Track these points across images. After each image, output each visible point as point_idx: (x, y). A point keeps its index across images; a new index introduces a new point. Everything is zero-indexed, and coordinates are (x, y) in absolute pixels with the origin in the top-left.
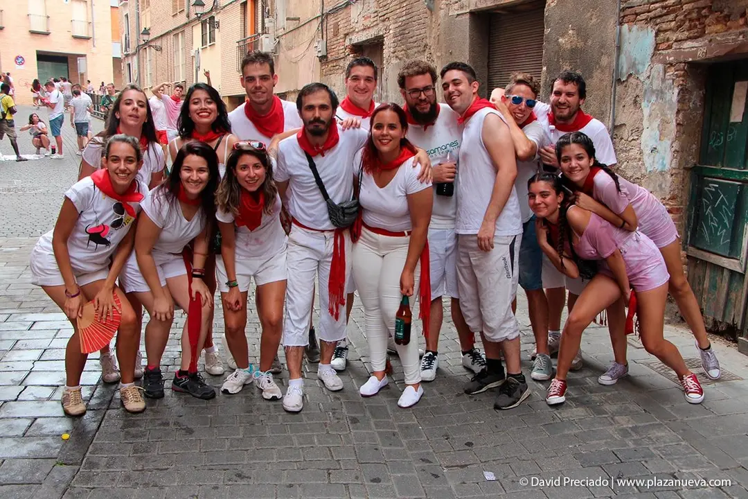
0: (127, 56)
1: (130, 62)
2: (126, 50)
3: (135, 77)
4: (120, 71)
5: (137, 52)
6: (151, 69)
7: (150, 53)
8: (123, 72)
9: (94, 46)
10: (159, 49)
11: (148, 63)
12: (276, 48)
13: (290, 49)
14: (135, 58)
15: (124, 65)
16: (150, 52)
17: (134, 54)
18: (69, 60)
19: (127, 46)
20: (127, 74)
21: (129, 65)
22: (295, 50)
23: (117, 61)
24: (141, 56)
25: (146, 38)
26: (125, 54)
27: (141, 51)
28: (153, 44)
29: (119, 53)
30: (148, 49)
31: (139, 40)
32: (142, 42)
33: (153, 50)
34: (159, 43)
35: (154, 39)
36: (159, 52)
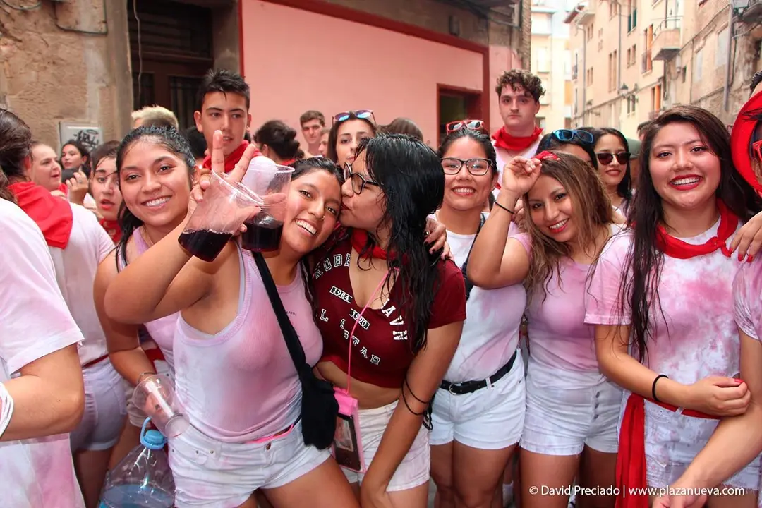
0: (576, 118)
2: (575, 114)
5: (583, 116)
10: (598, 114)
14: (581, 120)
19: (576, 111)
25: (589, 107)
26: (574, 116)
27: (585, 115)
28: (594, 111)
29: (570, 115)
30: (590, 114)
31: (584, 107)
32: (586, 109)
33: (594, 115)
34: (598, 110)
35: (595, 108)
36: (598, 117)
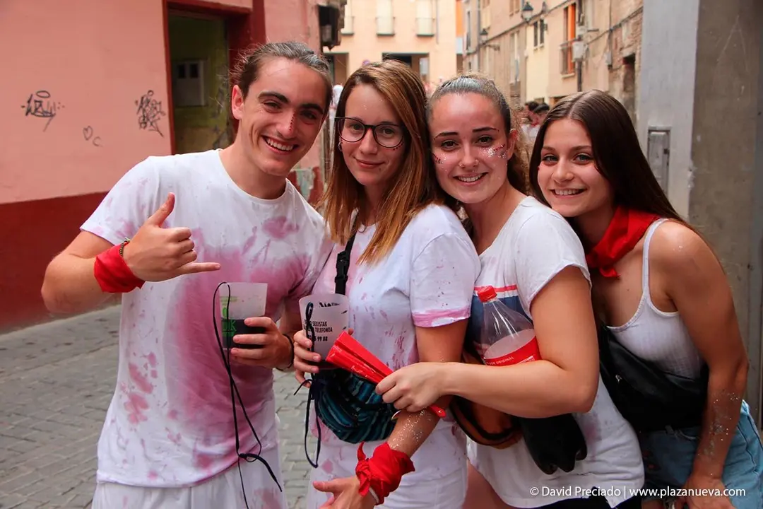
0: (469, 54)
1: (471, 60)
2: (467, 49)
4: (462, 70)
5: (477, 51)
6: (490, 68)
7: (488, 53)
9: (437, 43)
10: (497, 48)
11: (487, 62)
12: (586, 53)
13: (594, 56)
14: (476, 57)
15: (465, 64)
16: (489, 50)
17: (475, 53)
18: (413, 59)
19: (469, 44)
21: (470, 64)
22: (596, 57)
23: (460, 58)
24: (481, 54)
25: (485, 38)
26: (466, 52)
27: (481, 50)
28: (492, 43)
29: (462, 51)
30: (487, 48)
31: (479, 39)
32: (482, 42)
33: (492, 50)
34: (496, 43)
35: (492, 39)
36: (497, 52)
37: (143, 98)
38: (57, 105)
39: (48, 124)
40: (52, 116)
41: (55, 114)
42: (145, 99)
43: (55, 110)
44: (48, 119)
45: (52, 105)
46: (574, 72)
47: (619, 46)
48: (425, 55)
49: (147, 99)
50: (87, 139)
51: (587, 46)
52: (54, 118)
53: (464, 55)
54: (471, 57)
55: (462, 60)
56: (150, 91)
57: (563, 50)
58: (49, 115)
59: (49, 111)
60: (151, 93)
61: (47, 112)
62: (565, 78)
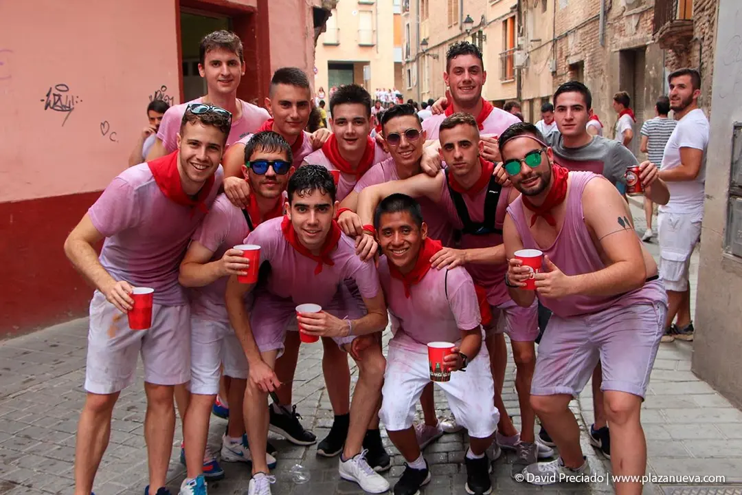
0: (408, 62)
1: (410, 68)
2: (407, 57)
3: (414, 82)
4: (401, 76)
5: (417, 59)
6: (429, 75)
7: (428, 61)
8: (403, 77)
9: (377, 52)
10: (436, 57)
11: (426, 69)
12: (527, 61)
13: (535, 63)
14: (415, 64)
15: (404, 71)
16: (428, 59)
17: (413, 61)
18: (355, 66)
19: (408, 53)
20: (407, 80)
21: (409, 71)
22: (538, 65)
23: (398, 66)
24: (420, 63)
25: (425, 48)
26: (406, 60)
27: (421, 58)
28: (431, 52)
29: (400, 58)
31: (418, 49)
32: (421, 51)
33: (431, 58)
34: (435, 52)
35: (431, 49)
36: (436, 60)
37: (156, 93)
38: (75, 100)
39: (66, 118)
40: (70, 110)
41: (73, 108)
42: (159, 93)
43: (73, 104)
44: (67, 112)
45: (70, 99)
46: (513, 78)
47: (564, 54)
48: (367, 63)
49: (160, 94)
50: (104, 135)
51: (528, 55)
52: (72, 112)
53: (404, 63)
54: (410, 64)
55: (402, 67)
56: (163, 87)
57: (502, 58)
58: (67, 109)
59: (68, 105)
60: (164, 88)
61: (65, 107)
62: (503, 84)
